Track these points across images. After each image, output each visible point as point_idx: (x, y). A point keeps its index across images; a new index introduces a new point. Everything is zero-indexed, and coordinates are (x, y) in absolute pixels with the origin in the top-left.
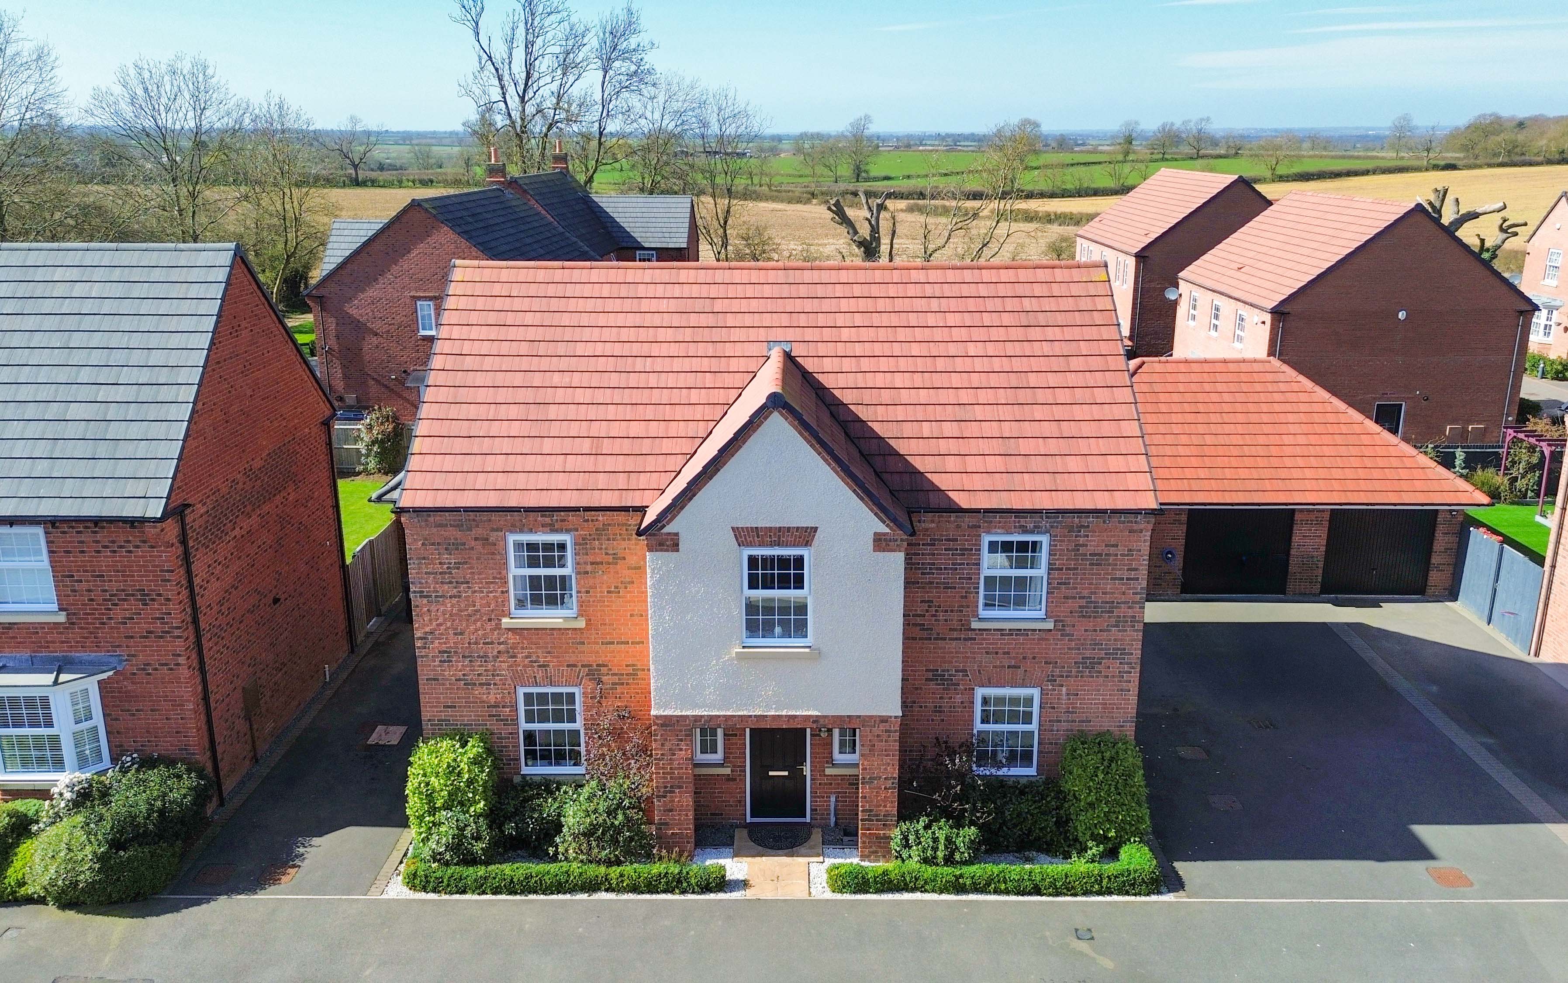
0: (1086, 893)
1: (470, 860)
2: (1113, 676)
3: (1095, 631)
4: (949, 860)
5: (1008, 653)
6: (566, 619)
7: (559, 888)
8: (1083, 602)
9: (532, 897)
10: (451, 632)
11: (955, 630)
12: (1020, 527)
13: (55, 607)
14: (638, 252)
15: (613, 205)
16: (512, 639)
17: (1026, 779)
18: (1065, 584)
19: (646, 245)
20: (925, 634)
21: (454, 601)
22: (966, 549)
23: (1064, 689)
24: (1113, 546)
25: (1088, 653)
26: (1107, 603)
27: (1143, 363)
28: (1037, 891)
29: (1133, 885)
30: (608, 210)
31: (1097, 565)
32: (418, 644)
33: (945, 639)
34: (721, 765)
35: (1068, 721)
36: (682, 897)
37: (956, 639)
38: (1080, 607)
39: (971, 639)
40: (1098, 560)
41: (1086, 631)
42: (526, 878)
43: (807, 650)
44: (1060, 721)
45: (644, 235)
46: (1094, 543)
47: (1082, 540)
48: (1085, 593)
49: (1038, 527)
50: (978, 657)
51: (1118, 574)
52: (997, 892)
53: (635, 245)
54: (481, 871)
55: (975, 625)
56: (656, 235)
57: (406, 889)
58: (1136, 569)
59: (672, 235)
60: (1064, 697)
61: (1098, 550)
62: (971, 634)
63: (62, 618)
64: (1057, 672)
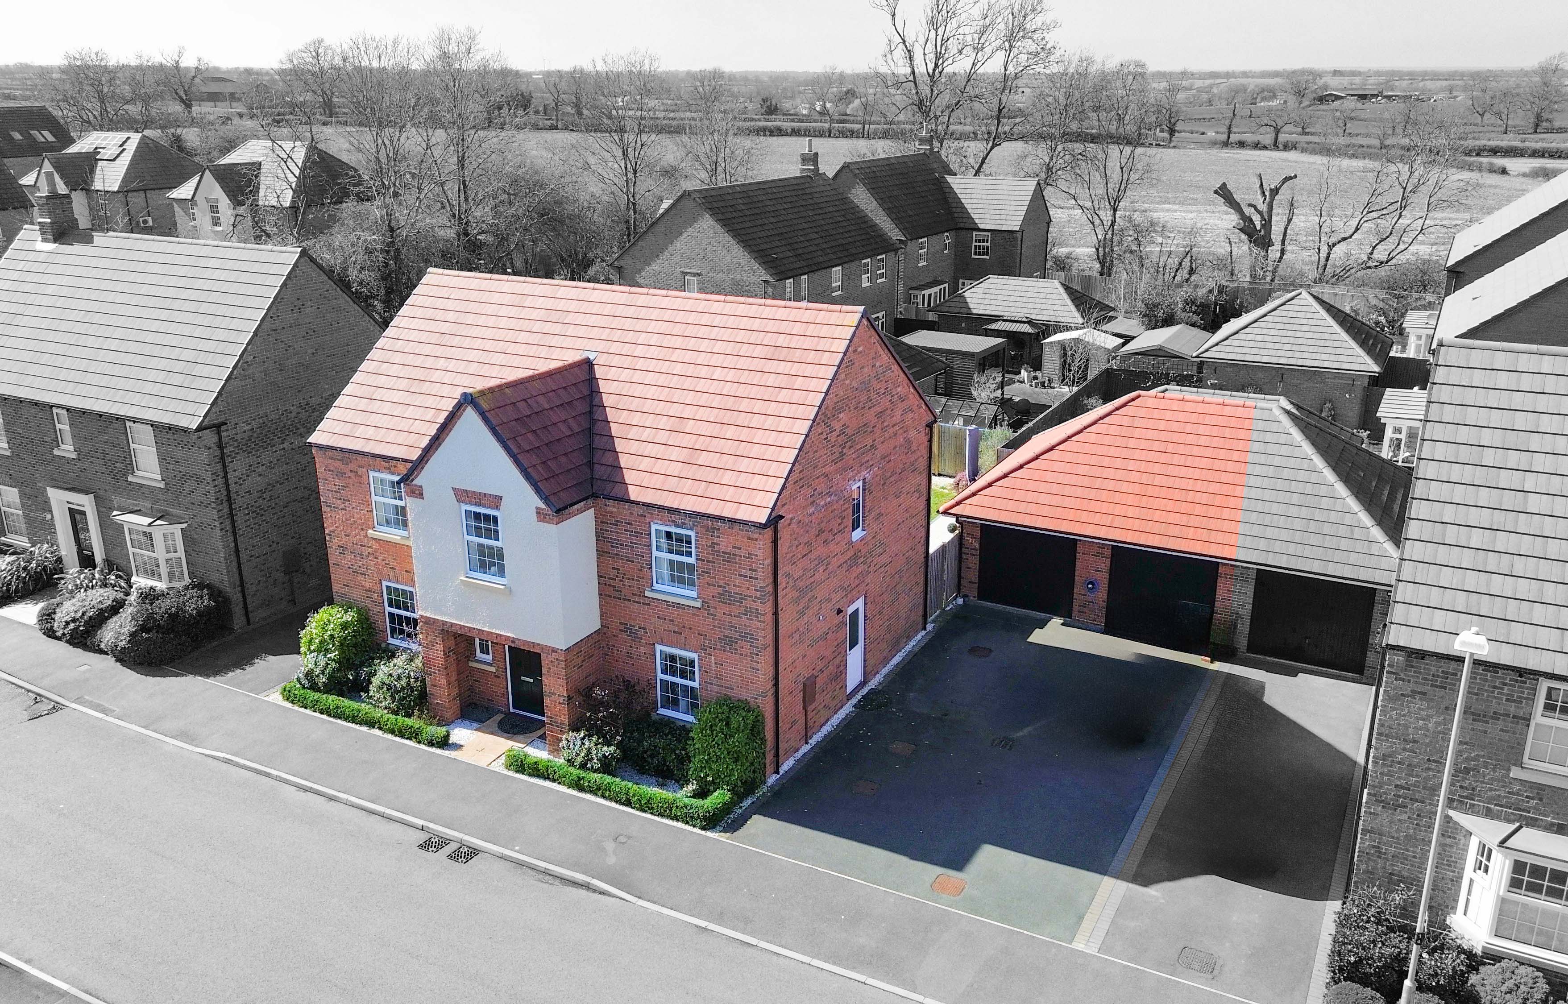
0: (661, 815)
1: (314, 687)
2: (746, 656)
3: (731, 615)
4: (583, 766)
5: (672, 621)
6: (403, 537)
7: (353, 719)
8: (721, 590)
9: (339, 721)
10: (343, 533)
11: (636, 595)
12: (673, 521)
13: (159, 477)
14: (975, 233)
15: (963, 186)
16: (376, 546)
17: (682, 724)
18: (707, 573)
19: (982, 227)
20: (617, 594)
21: (344, 512)
22: (638, 533)
23: (713, 658)
24: (738, 548)
25: (727, 632)
26: (738, 594)
27: (1139, 396)
28: (628, 803)
29: (692, 817)
30: (957, 191)
31: (728, 561)
32: (327, 538)
33: (630, 601)
34: (490, 665)
35: (718, 685)
36: (417, 745)
37: (637, 602)
38: (719, 594)
39: (647, 604)
40: (729, 558)
41: (724, 614)
42: (337, 707)
43: (502, 587)
44: (712, 684)
45: (982, 216)
46: (725, 543)
47: (716, 540)
48: (721, 583)
49: (685, 524)
50: (653, 621)
51: (743, 572)
52: (603, 796)
53: (972, 226)
54: (317, 695)
55: (647, 594)
56: (993, 217)
57: (281, 697)
58: (756, 571)
59: (1009, 217)
60: (713, 665)
61: (728, 550)
62: (647, 601)
63: (162, 485)
64: (707, 643)
